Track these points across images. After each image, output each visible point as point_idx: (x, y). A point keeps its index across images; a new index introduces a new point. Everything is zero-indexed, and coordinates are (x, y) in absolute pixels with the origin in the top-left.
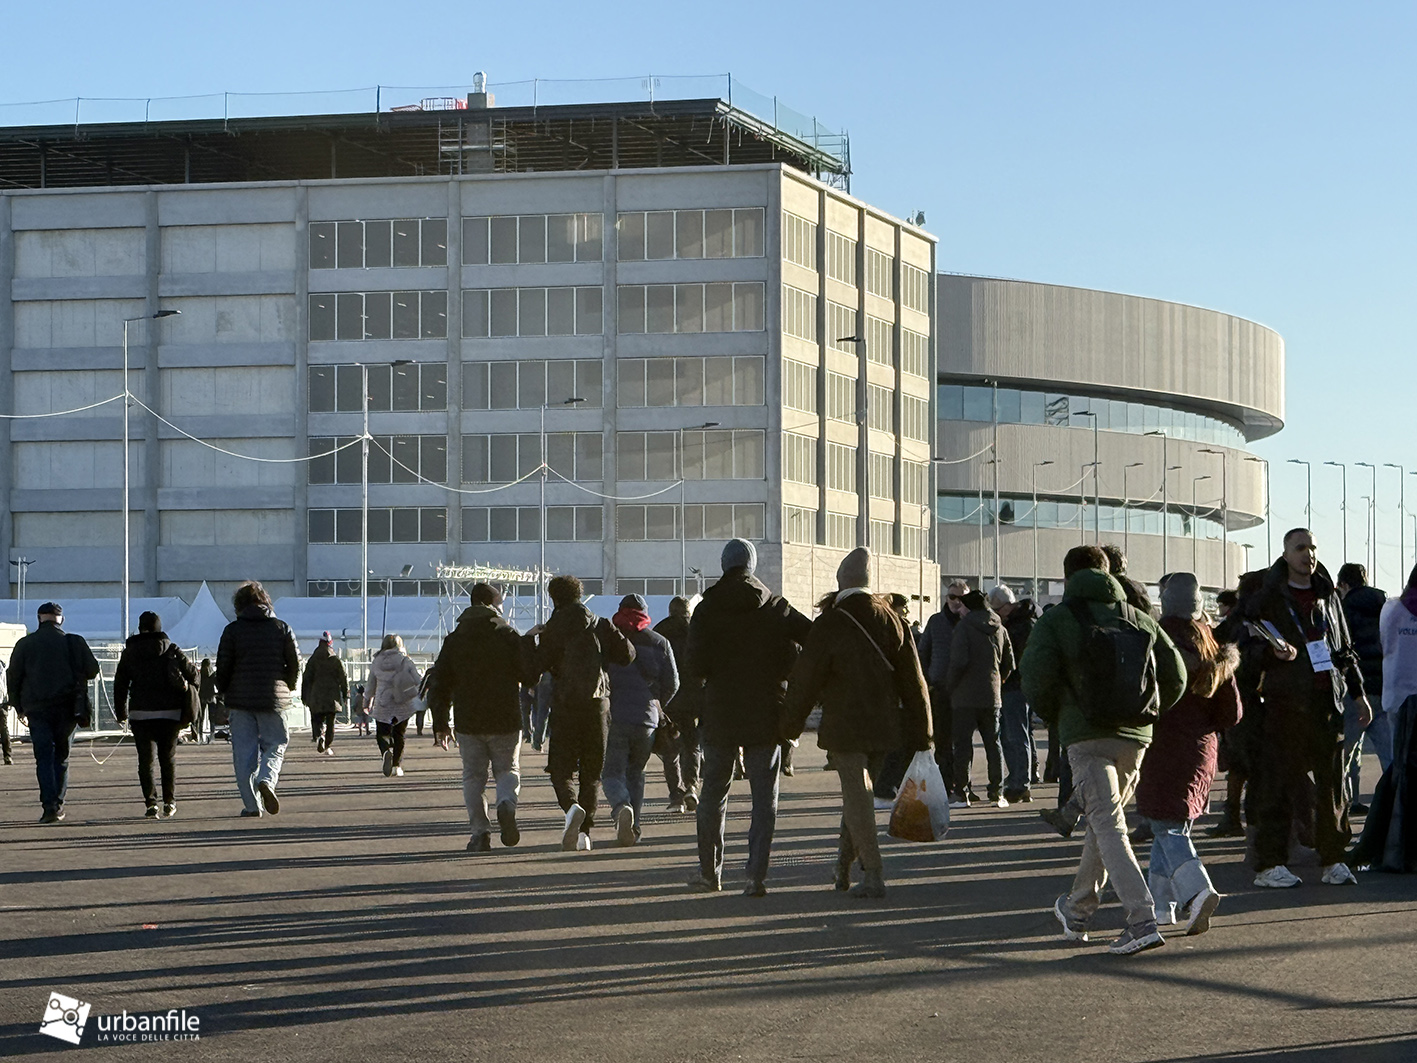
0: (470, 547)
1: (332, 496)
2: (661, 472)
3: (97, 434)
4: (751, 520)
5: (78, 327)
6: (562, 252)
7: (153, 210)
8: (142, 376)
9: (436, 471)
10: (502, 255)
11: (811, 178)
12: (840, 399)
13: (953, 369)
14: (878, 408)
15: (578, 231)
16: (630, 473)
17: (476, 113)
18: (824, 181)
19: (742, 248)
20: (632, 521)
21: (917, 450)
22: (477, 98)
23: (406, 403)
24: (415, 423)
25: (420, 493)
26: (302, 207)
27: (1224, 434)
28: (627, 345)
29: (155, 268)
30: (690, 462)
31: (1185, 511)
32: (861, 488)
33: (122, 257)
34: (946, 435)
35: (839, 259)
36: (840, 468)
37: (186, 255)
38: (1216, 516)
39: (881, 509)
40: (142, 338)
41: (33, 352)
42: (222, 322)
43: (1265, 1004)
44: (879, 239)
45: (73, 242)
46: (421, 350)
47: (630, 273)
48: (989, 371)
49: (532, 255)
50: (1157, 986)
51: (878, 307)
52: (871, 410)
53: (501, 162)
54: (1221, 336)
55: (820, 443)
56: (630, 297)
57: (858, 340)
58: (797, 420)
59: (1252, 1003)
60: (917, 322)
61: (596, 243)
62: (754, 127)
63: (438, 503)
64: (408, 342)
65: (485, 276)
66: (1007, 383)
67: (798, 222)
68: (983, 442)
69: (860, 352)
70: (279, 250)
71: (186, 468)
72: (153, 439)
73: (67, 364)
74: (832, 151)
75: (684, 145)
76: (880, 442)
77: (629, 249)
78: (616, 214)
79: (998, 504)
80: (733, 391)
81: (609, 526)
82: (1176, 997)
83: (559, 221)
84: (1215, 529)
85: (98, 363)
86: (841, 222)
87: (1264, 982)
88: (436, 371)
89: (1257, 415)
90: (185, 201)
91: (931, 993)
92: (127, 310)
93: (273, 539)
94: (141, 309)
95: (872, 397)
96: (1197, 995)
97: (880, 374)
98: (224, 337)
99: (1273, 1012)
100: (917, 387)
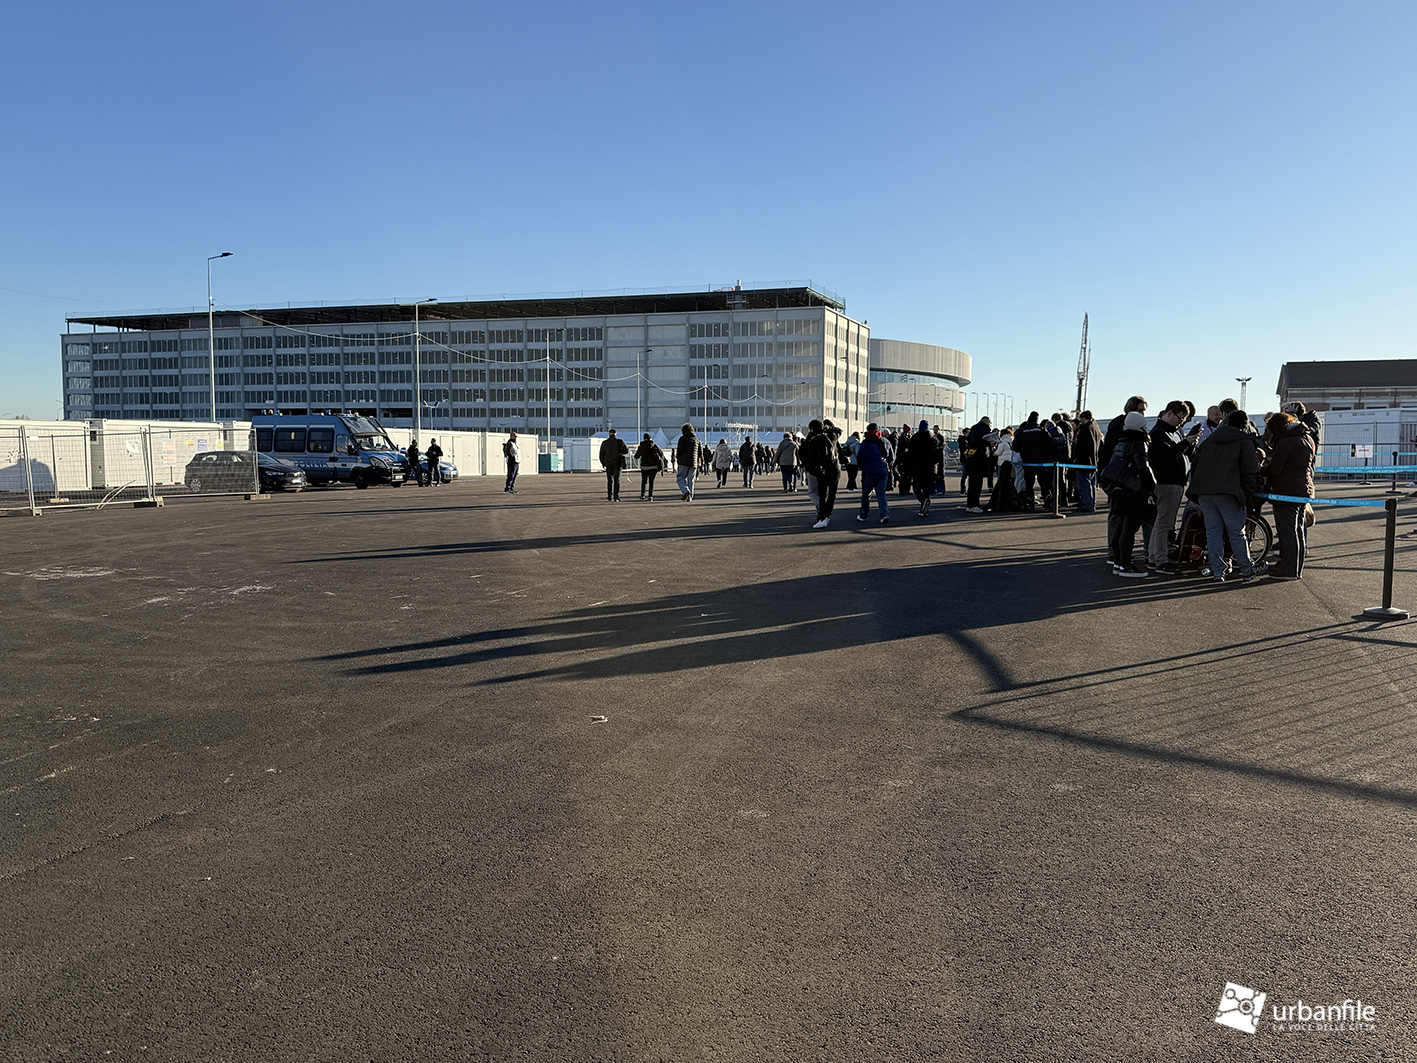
0: (735, 418)
1: (696, 403)
2: (789, 397)
3: (631, 385)
4: (815, 410)
5: (625, 355)
6: (761, 333)
7: (646, 321)
8: (643, 369)
9: (725, 396)
10: (745, 333)
11: (834, 310)
12: (841, 375)
13: (873, 367)
14: (852, 378)
15: (767, 326)
16: (780, 397)
17: (737, 292)
18: (838, 311)
19: (814, 331)
20: (781, 410)
21: (863, 390)
22: (738, 287)
23: (717, 377)
24: (719, 382)
25: (721, 403)
26: (688, 320)
27: (953, 385)
28: (780, 360)
29: (646, 338)
30: (798, 394)
31: (941, 408)
32: (847, 401)
33: (637, 335)
34: (872, 385)
35: (842, 334)
36: (841, 395)
37: (655, 334)
38: (950, 409)
39: (852, 407)
40: (643, 358)
41: (613, 362)
42: (665, 353)
43: (960, 548)
44: (853, 328)
45: (623, 330)
46: (721, 361)
47: (781, 339)
48: (885, 367)
49: (753, 333)
50: (929, 543)
51: (853, 348)
52: (850, 379)
53: (745, 306)
54: (953, 357)
55: (835, 388)
56: (781, 346)
57: (847, 358)
58: (828, 381)
59: (956, 548)
60: (864, 353)
61: (771, 330)
62: (818, 296)
63: (726, 405)
64: (717, 359)
65: (740, 340)
66: (889, 370)
67: (830, 323)
68: (882, 388)
69: (847, 362)
70: (681, 332)
71: (655, 395)
72: (646, 387)
73: (622, 365)
74: (841, 302)
75: (797, 301)
76: (852, 388)
77: (781, 332)
78: (777, 322)
79: (886, 406)
80: (811, 373)
81: (774, 412)
82: (934, 546)
83: (761, 324)
84: (950, 413)
85: (631, 365)
86: (842, 323)
87: (960, 542)
88: (725, 367)
89: (962, 379)
90: (655, 318)
91: (864, 544)
92: (639, 349)
93: (680, 416)
94: (643, 349)
95: (850, 375)
96: (940, 545)
97: (853, 368)
98: (666, 358)
99: (963, 550)
100: (864, 372)
